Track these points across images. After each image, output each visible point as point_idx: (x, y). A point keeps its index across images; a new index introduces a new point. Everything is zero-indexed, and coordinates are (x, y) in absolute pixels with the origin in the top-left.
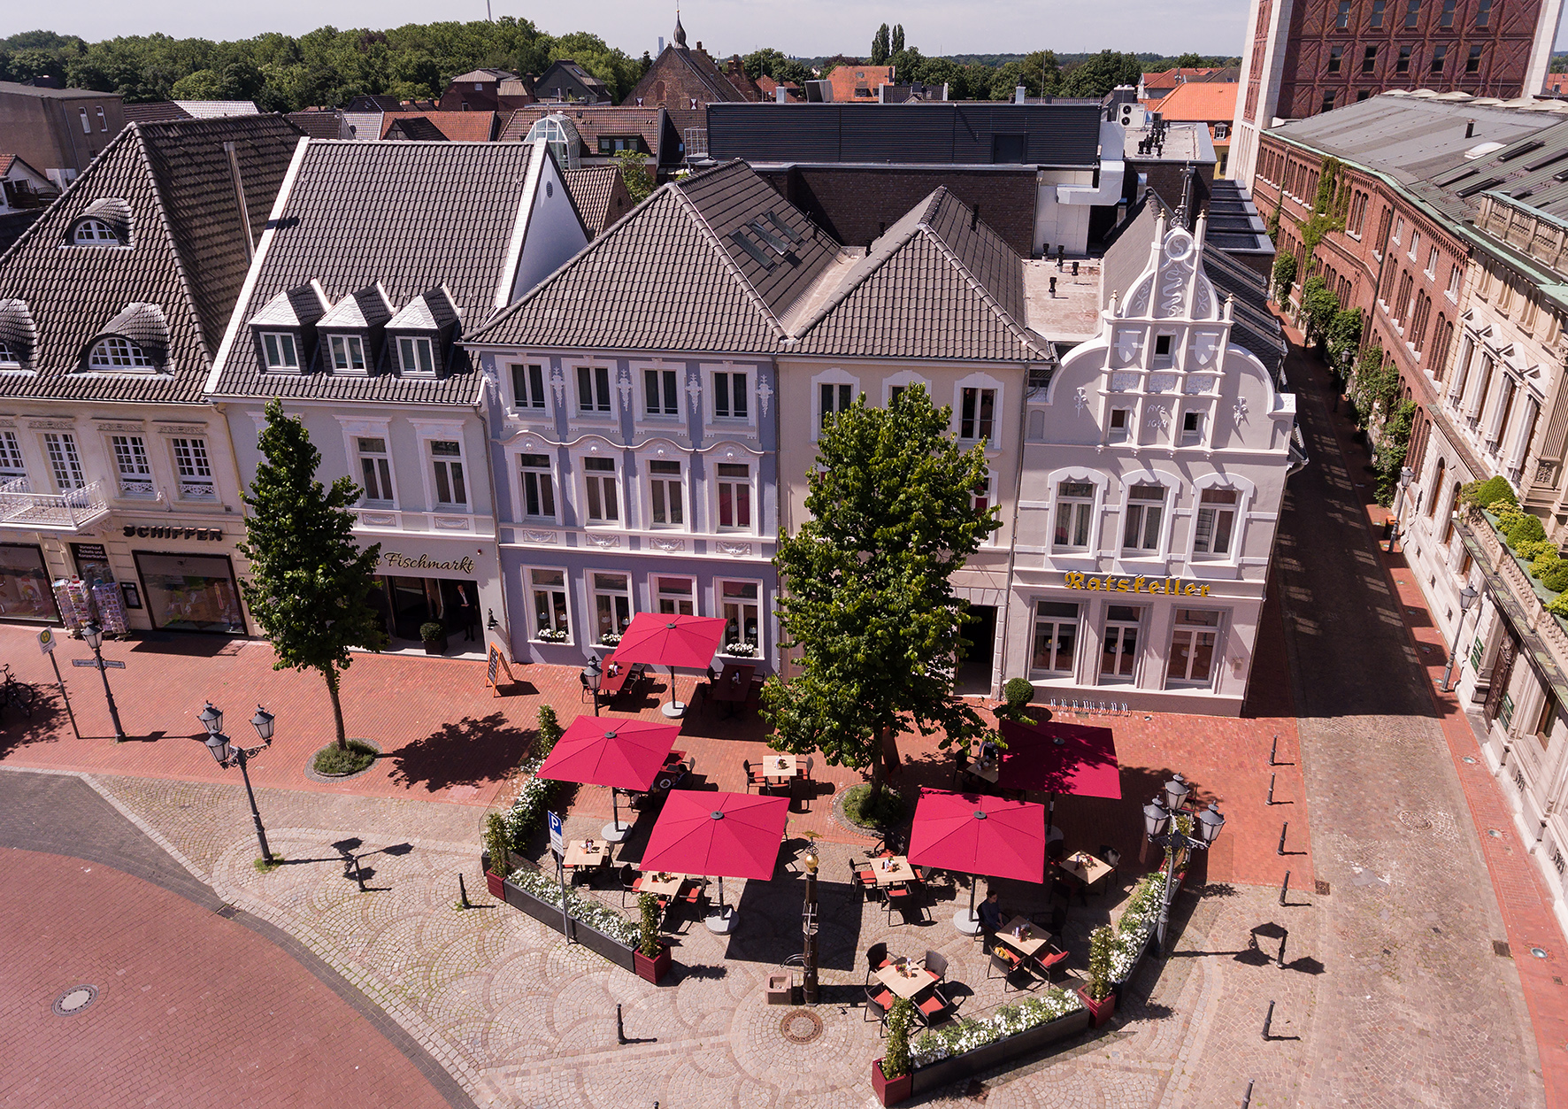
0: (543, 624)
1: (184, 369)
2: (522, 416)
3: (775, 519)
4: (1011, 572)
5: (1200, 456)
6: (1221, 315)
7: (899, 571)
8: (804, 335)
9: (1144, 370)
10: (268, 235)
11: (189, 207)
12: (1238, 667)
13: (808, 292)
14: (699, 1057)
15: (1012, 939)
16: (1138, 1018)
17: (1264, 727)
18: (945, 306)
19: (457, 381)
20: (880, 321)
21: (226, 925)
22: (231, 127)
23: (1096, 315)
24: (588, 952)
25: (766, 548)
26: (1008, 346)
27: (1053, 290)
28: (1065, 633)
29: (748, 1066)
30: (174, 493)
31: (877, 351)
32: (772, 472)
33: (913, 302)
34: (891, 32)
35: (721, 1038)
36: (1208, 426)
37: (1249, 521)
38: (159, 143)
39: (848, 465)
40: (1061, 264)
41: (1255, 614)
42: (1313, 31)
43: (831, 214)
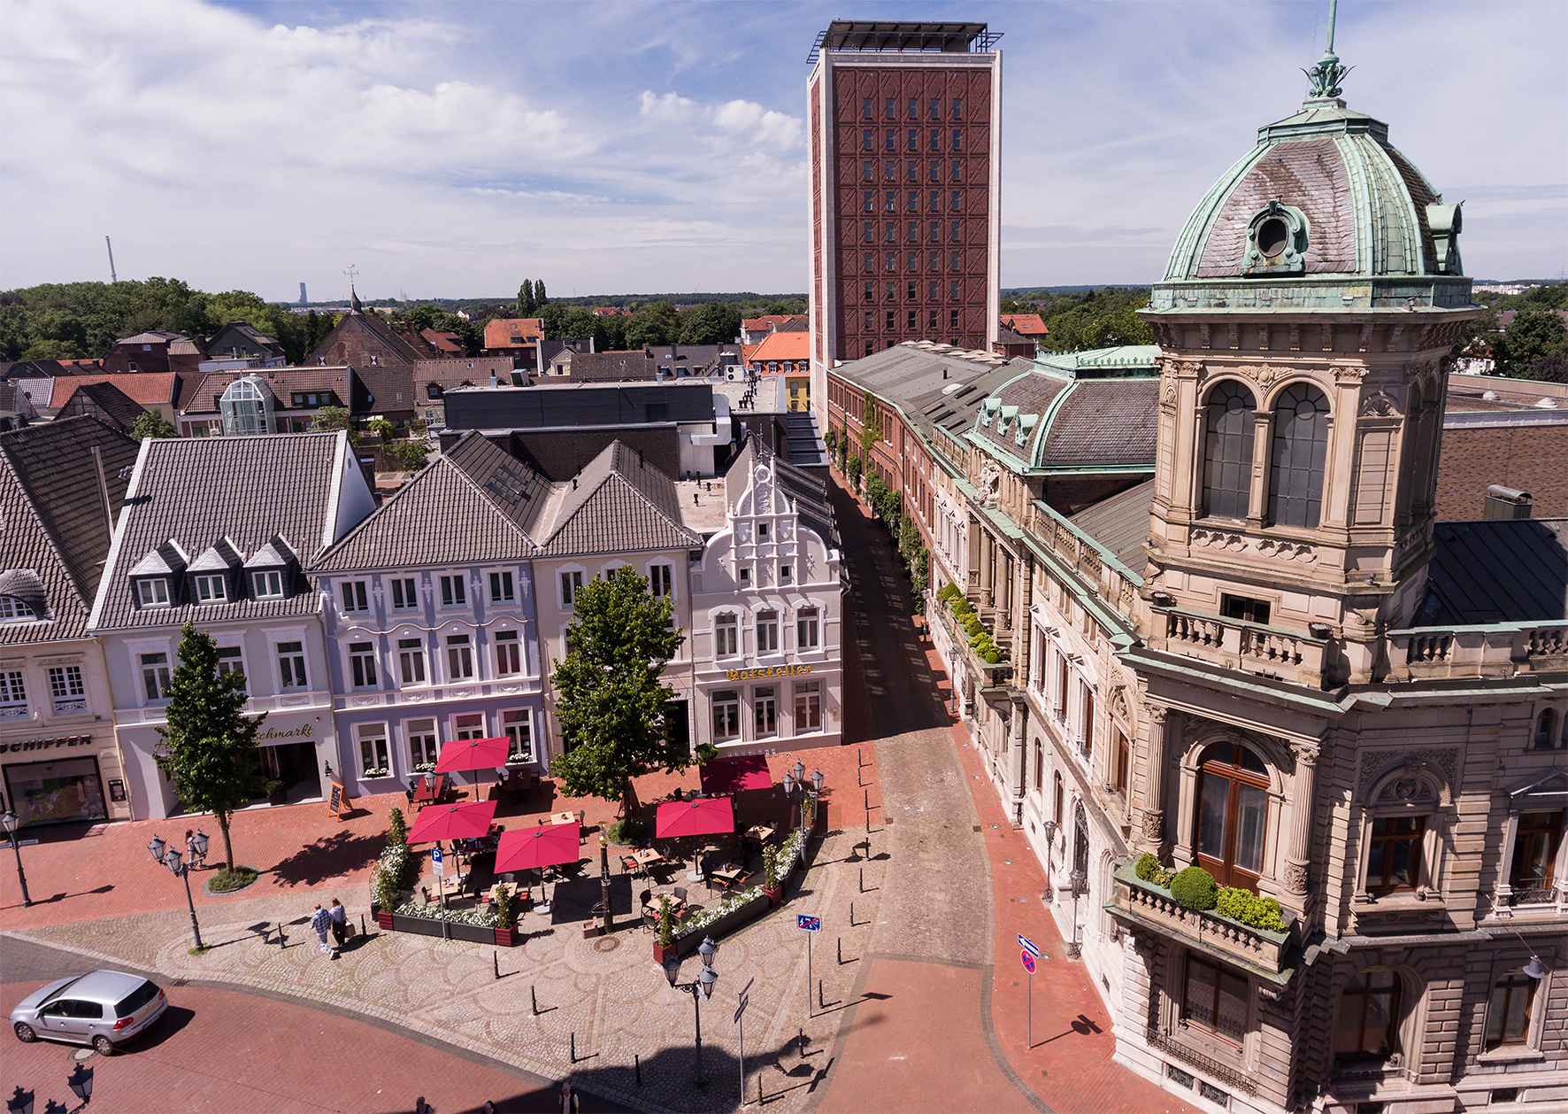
0: (367, 766)
1: (63, 614)
2: (351, 618)
3: (538, 665)
4: (694, 676)
5: (792, 590)
6: (792, 511)
7: (630, 672)
8: (548, 544)
9: (754, 545)
10: (126, 511)
11: (45, 494)
12: (835, 714)
13: (540, 516)
14: (547, 973)
15: (723, 873)
16: (795, 898)
17: (853, 748)
18: (634, 519)
19: (303, 600)
20: (595, 531)
21: (184, 989)
22: (58, 430)
23: (724, 515)
24: (460, 942)
25: (533, 684)
26: (675, 539)
27: (696, 502)
28: (731, 711)
29: (581, 969)
30: (48, 711)
31: (596, 549)
32: (534, 633)
33: (614, 518)
34: (533, 285)
35: (560, 961)
36: (794, 572)
37: (826, 624)
38: (14, 448)
39: (594, 615)
40: (699, 484)
41: (839, 679)
42: (851, 302)
43: (541, 462)
